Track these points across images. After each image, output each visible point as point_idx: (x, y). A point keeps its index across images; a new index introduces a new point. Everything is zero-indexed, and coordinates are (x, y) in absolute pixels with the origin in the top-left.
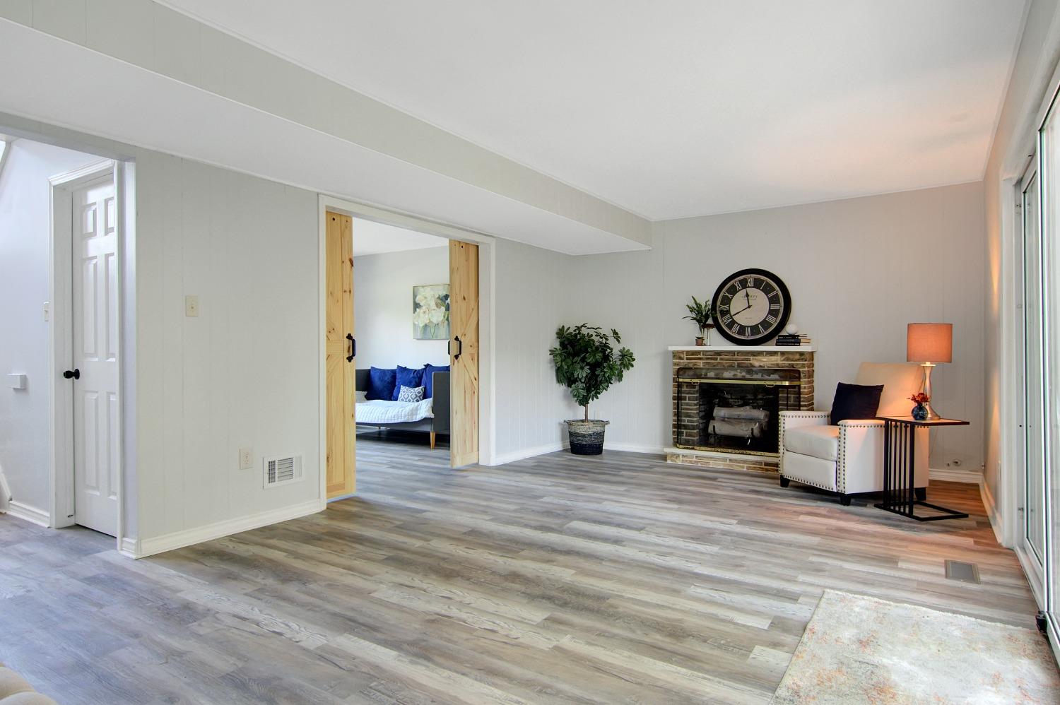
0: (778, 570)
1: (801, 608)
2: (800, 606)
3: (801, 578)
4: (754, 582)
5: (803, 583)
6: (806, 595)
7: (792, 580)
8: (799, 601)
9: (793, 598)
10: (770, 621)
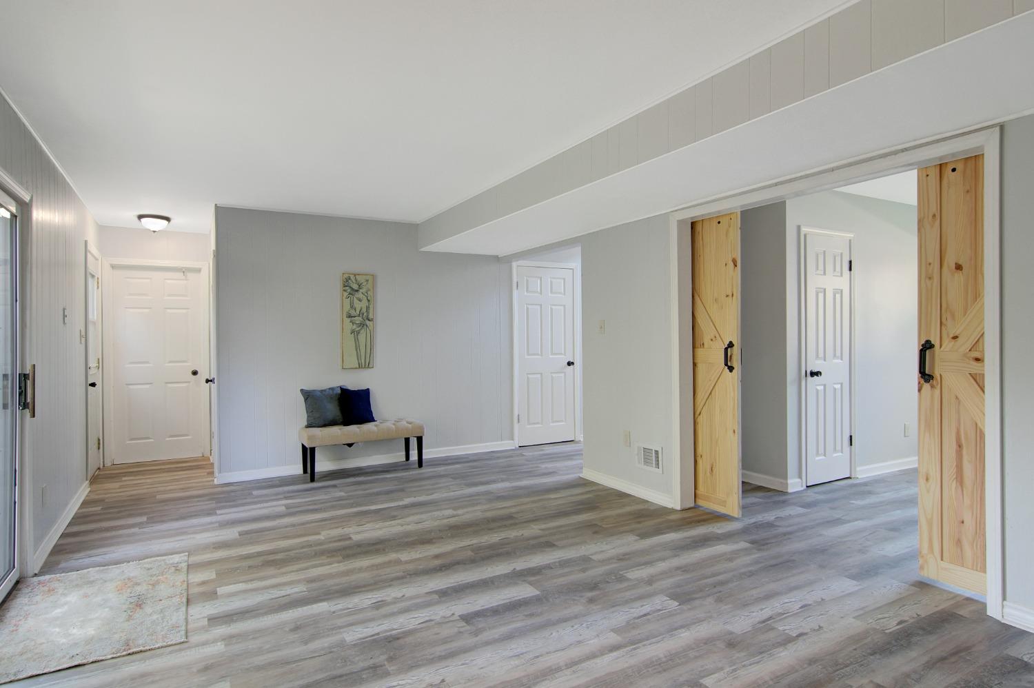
0: (252, 645)
1: (200, 614)
2: (202, 616)
3: (220, 647)
4: (261, 619)
5: (215, 641)
6: (204, 629)
7: (228, 639)
8: (207, 619)
9: (214, 620)
10: (218, 593)
